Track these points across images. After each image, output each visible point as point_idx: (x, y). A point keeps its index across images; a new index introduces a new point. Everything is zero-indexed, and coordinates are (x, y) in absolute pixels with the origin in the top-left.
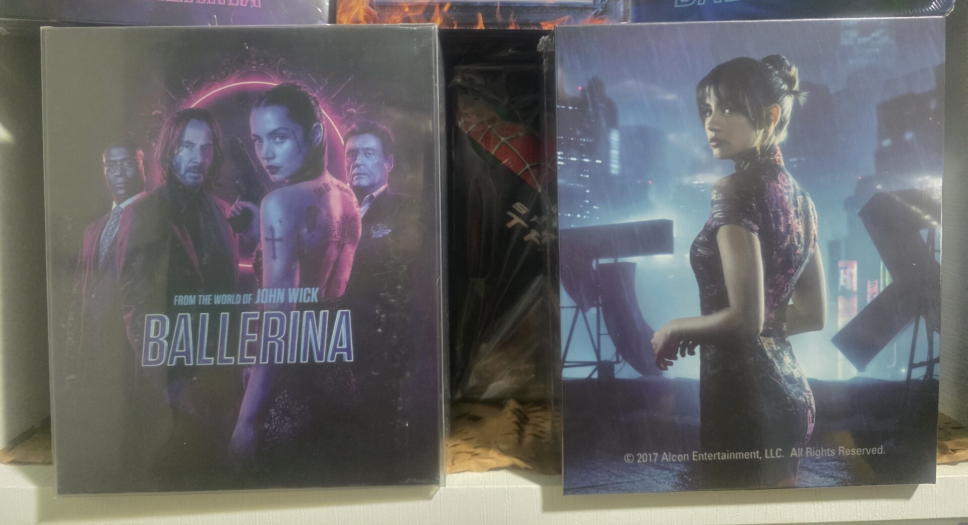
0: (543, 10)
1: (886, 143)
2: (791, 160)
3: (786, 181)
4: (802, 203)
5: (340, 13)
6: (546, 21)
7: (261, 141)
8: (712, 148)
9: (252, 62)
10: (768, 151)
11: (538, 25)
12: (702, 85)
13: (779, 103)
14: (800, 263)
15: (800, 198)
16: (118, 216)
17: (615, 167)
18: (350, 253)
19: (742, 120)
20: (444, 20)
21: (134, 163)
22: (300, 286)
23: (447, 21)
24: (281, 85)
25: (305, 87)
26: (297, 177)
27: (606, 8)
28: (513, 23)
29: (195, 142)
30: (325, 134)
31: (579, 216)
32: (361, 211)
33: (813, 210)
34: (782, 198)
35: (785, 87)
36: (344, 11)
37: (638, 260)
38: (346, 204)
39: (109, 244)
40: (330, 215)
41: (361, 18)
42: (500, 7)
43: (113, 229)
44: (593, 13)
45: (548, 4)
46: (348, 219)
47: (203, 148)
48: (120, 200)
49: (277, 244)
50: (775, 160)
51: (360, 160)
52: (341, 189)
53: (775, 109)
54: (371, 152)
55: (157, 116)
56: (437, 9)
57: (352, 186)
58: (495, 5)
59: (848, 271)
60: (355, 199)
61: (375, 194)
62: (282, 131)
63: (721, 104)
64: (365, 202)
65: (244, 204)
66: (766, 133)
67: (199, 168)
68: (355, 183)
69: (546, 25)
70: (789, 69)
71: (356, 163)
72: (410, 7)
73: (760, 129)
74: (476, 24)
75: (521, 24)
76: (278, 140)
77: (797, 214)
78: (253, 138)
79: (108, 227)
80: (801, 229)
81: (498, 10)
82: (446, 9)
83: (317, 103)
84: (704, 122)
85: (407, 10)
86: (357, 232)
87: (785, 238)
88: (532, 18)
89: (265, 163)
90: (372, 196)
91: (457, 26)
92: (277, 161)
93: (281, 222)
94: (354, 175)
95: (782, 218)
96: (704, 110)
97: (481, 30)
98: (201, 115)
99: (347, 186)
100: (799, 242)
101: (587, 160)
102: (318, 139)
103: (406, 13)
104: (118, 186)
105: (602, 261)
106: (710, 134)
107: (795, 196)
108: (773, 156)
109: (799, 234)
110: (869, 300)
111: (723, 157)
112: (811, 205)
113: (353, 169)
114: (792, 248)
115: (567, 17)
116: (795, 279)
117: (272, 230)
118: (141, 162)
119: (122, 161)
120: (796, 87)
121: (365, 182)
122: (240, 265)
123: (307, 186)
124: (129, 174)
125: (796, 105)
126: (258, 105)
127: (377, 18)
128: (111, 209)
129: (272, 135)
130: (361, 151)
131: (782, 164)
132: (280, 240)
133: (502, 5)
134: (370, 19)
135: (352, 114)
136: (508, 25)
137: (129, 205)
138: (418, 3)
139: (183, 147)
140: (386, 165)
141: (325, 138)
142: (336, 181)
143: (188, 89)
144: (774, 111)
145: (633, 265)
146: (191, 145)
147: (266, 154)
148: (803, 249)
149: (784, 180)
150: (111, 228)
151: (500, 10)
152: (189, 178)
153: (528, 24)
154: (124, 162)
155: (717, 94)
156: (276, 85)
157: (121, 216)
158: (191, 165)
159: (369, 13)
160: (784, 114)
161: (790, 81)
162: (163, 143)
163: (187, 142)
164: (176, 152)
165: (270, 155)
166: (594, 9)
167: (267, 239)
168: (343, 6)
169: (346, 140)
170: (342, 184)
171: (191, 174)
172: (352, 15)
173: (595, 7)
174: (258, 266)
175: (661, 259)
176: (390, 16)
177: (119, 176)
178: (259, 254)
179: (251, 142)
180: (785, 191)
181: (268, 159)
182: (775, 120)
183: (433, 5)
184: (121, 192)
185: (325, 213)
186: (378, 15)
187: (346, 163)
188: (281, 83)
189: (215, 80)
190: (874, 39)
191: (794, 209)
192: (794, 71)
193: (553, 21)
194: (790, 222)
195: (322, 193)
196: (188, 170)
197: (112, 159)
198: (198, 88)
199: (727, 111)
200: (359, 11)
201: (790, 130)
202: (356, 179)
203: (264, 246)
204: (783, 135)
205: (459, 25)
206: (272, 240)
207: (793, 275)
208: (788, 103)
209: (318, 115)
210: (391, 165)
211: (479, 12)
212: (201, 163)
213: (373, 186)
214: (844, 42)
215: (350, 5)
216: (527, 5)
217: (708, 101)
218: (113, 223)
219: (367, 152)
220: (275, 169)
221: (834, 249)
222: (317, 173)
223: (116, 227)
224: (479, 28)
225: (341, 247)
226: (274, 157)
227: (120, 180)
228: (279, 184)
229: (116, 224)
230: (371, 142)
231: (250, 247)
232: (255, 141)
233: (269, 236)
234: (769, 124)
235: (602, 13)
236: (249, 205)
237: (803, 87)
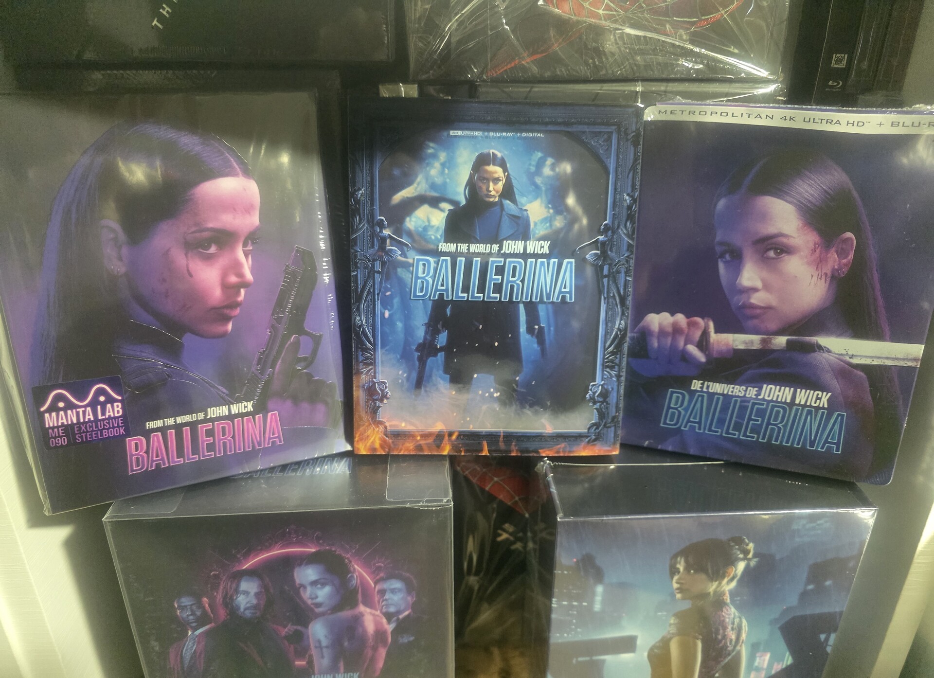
0: (541, 439)
1: (811, 587)
2: (736, 599)
3: (729, 610)
4: (738, 623)
5: (358, 441)
6: (544, 448)
7: (305, 587)
8: (676, 594)
9: (292, 536)
10: (719, 595)
11: (537, 452)
12: (675, 556)
13: (734, 566)
14: (729, 654)
15: (737, 620)
16: (195, 639)
17: (597, 607)
18: (382, 652)
19: (703, 576)
20: (453, 447)
21: (200, 606)
22: (344, 673)
23: (455, 447)
24: (319, 550)
25: (340, 551)
26: (336, 609)
27: (598, 435)
28: (515, 451)
29: (250, 591)
30: (359, 581)
31: (565, 635)
32: (390, 628)
33: (745, 626)
34: (724, 621)
35: (741, 556)
36: (361, 439)
37: (608, 658)
38: (377, 624)
39: (190, 656)
40: (365, 631)
41: (377, 445)
42: (504, 436)
43: (192, 647)
44: (587, 440)
45: (547, 433)
46: (380, 634)
47: (257, 595)
48: (195, 629)
49: (325, 650)
50: (723, 599)
51: (387, 596)
52: (373, 615)
53: (730, 570)
54: (397, 591)
55: (215, 575)
56: (446, 438)
57: (381, 612)
58: (498, 434)
59: (763, 658)
60: (384, 620)
61: (401, 617)
62: (323, 581)
63: (687, 568)
64: (393, 622)
65: (295, 627)
66: (720, 583)
67: (255, 607)
68: (384, 610)
69: (544, 452)
70: (747, 545)
71: (385, 598)
72: (422, 436)
73: (716, 581)
74: (482, 450)
75: (522, 452)
76: (319, 586)
77: (733, 629)
78: (298, 586)
79: (187, 646)
80: (733, 637)
81: (501, 439)
82: (454, 437)
83: (350, 562)
84: (672, 578)
85: (419, 438)
86: (387, 639)
87: (720, 641)
88: (532, 446)
89: (309, 602)
90: (398, 619)
91: (465, 453)
92: (319, 600)
93: (326, 636)
94: (383, 606)
95: (721, 632)
96: (674, 571)
97: (485, 456)
98: (251, 573)
99: (378, 613)
100: (730, 644)
101: (575, 603)
102: (352, 586)
103: (418, 441)
104: (192, 621)
105: (580, 659)
106: (675, 586)
107: (734, 619)
108: (722, 597)
109: (731, 640)
110: (773, 672)
111: (684, 599)
112: (745, 623)
113: (382, 602)
114: (725, 647)
115: (563, 445)
116: (723, 664)
117: (319, 641)
118: (207, 605)
119: (192, 605)
120: (750, 556)
121: (392, 609)
122: (297, 663)
123: (346, 614)
124: (198, 613)
125: (747, 567)
126: (300, 565)
127: (392, 445)
128: (188, 635)
129: (314, 583)
130: (388, 590)
131: (728, 601)
132: (327, 647)
133: (505, 434)
134: (386, 446)
135: (380, 567)
136: (510, 452)
137: (202, 632)
138: (429, 432)
139: (241, 594)
140: (409, 598)
141: (358, 584)
142: (368, 610)
143: (239, 556)
144: (729, 570)
145: (604, 661)
146: (246, 593)
147: (311, 595)
148: (732, 647)
149: (727, 610)
150: (189, 647)
151: (504, 438)
152: (248, 614)
153: (528, 451)
154: (193, 606)
155: (686, 562)
156: (314, 550)
157: (196, 639)
158: (248, 605)
159: (384, 441)
160: (737, 572)
161: (746, 552)
162: (223, 592)
163: (243, 591)
164: (235, 598)
165: (313, 596)
166: (587, 437)
167: (316, 647)
168: (360, 435)
169: (376, 583)
170: (373, 612)
171: (249, 611)
172: (369, 444)
173: (589, 435)
174: (310, 663)
175: (626, 657)
176: (403, 444)
177: (191, 615)
178: (311, 656)
179: (297, 590)
180: (727, 616)
181: (312, 599)
182: (729, 576)
183: (443, 433)
184: (194, 625)
185: (360, 630)
186: (393, 442)
187: (376, 599)
188: (318, 549)
189: (261, 550)
190: (818, 525)
191: (732, 626)
192: (751, 546)
193: (551, 448)
194: (726, 633)
195: (358, 619)
196: (246, 609)
197: (183, 605)
198: (247, 555)
199: (692, 571)
200: (374, 439)
201: (739, 582)
202: (386, 608)
203: (314, 652)
204: (734, 584)
205: (466, 451)
206: (319, 646)
207: (722, 661)
208: (741, 566)
209: (352, 569)
210: (413, 599)
211: (484, 440)
212: (257, 604)
213: (398, 612)
214: (795, 527)
215: (366, 434)
216: (528, 435)
217: (678, 566)
218: (190, 643)
219: (393, 591)
220: (318, 605)
221: (755, 648)
222: (355, 605)
223: (194, 646)
224: (484, 454)
225: (375, 649)
226: (317, 597)
227: (191, 617)
228: (323, 614)
229: (194, 644)
230: (397, 584)
231: (303, 652)
232: (300, 588)
233: (317, 645)
234: (723, 577)
235: (595, 440)
236: (299, 628)
237: (755, 556)
